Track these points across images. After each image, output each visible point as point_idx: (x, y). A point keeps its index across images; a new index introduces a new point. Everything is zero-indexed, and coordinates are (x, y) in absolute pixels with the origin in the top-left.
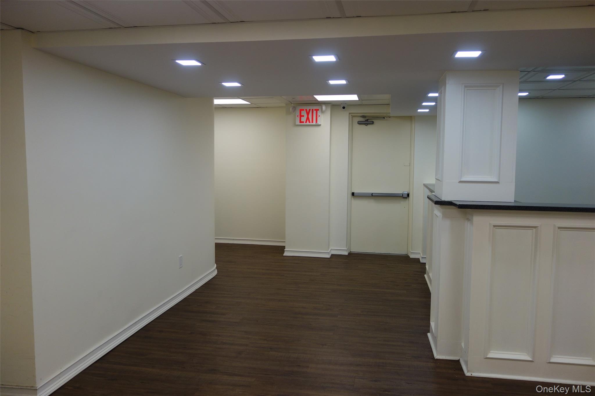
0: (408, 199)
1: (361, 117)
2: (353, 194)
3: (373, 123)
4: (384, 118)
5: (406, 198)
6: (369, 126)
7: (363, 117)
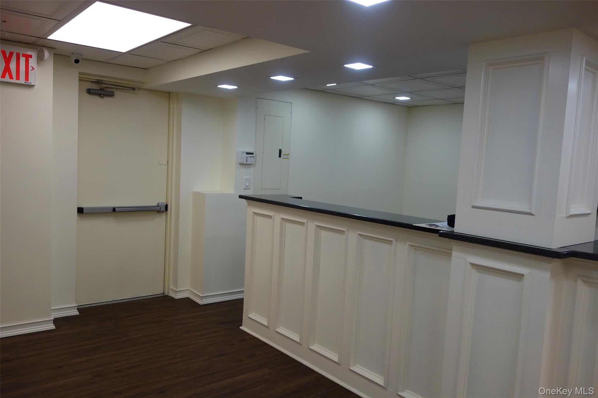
0: (164, 214)
1: (93, 82)
2: (80, 210)
3: (111, 95)
4: (134, 89)
5: (163, 212)
6: (106, 99)
7: (98, 82)
